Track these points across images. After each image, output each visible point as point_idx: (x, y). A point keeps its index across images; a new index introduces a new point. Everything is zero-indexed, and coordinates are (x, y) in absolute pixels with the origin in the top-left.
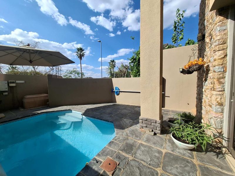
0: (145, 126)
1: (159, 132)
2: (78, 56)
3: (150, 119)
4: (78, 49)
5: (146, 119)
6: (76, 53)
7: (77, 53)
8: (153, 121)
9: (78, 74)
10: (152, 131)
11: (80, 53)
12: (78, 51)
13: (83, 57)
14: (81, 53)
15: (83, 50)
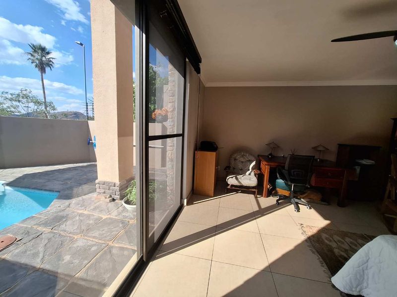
0: (102, 192)
1: (119, 197)
2: (35, 64)
3: (108, 182)
4: (34, 46)
5: (103, 183)
6: (30, 56)
7: (32, 55)
8: (111, 185)
9: (37, 103)
10: (111, 196)
11: (39, 57)
12: (35, 51)
13: (48, 69)
14: (44, 59)
15: (48, 53)
